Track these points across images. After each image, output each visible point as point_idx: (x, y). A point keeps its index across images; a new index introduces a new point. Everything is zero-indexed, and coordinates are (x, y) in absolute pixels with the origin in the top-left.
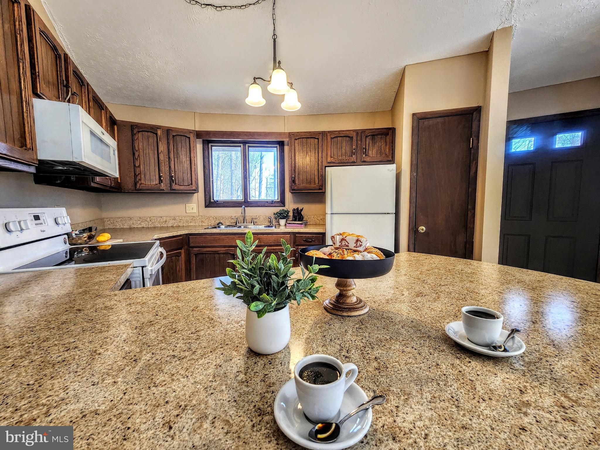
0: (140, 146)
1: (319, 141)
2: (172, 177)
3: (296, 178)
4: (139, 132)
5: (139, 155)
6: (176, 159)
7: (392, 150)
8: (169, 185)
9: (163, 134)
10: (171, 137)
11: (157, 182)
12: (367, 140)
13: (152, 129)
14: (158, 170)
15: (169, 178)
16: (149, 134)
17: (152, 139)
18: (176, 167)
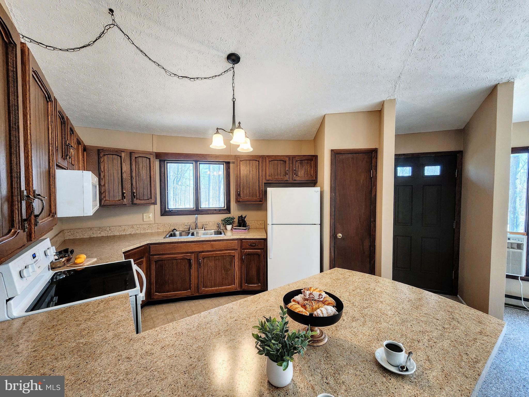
0: (106, 168)
1: (260, 163)
2: (134, 193)
3: (241, 192)
4: (104, 155)
5: (104, 175)
6: (137, 178)
7: (316, 172)
8: (131, 200)
9: (126, 156)
10: (133, 158)
11: (120, 198)
12: (297, 164)
13: (117, 153)
14: (121, 187)
15: (131, 194)
16: (114, 156)
17: (117, 160)
18: (137, 184)
